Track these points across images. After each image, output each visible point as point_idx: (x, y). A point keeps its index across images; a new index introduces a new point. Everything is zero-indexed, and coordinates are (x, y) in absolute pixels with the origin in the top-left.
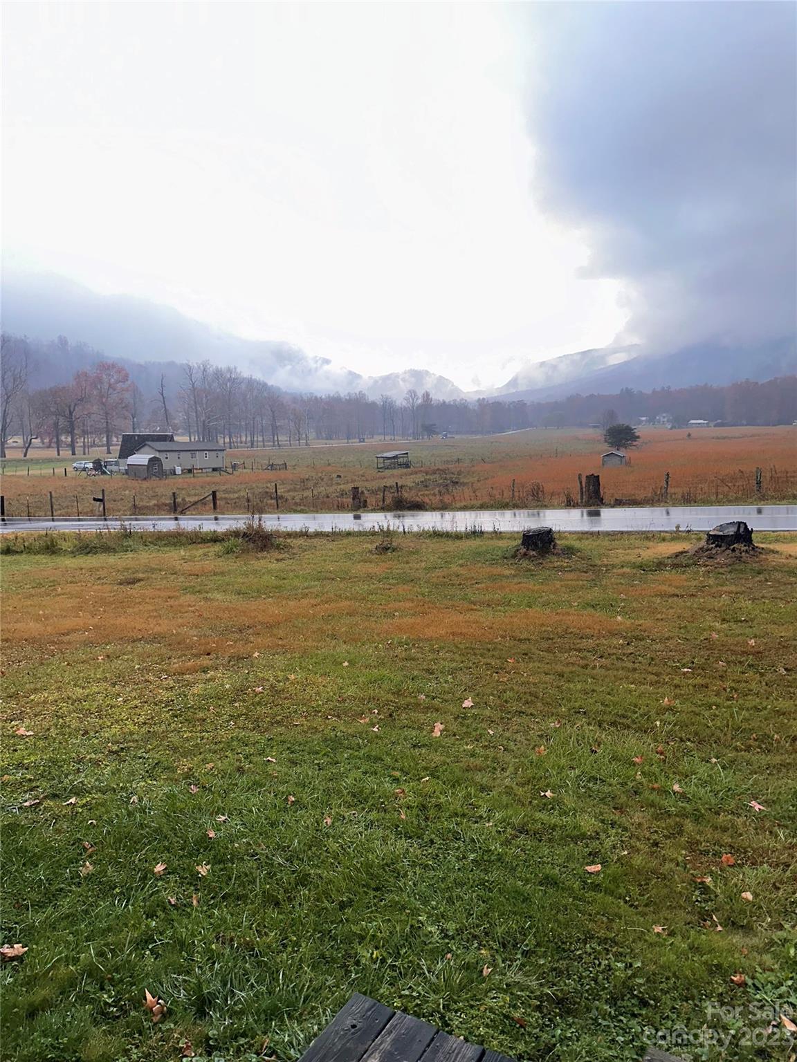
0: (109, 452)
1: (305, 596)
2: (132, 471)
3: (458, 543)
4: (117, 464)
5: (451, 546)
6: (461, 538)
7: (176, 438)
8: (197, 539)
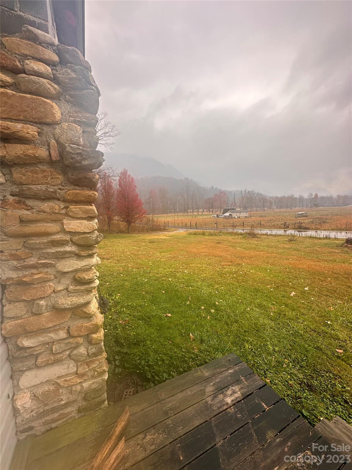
0: (220, 213)
1: (262, 251)
2: (225, 217)
3: (320, 240)
4: (222, 215)
5: (316, 241)
6: (321, 239)
7: (236, 209)
8: (237, 234)
